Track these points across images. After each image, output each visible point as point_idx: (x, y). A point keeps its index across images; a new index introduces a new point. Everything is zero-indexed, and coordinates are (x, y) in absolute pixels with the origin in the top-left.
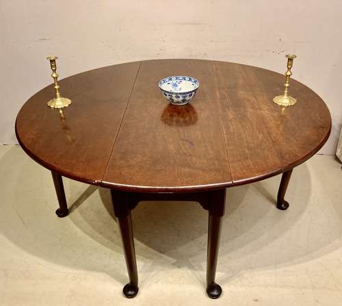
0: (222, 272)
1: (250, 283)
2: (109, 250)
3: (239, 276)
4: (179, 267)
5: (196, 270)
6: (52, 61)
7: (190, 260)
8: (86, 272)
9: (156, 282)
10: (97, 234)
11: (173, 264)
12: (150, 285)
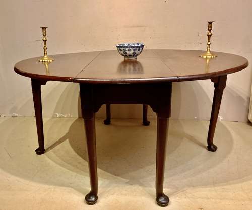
0: (168, 188)
1: (193, 196)
2: (74, 174)
3: (183, 191)
4: (131, 185)
5: (146, 187)
6: (44, 28)
7: (141, 180)
8: (55, 187)
9: (112, 194)
10: (66, 164)
11: (127, 183)
12: (107, 196)
